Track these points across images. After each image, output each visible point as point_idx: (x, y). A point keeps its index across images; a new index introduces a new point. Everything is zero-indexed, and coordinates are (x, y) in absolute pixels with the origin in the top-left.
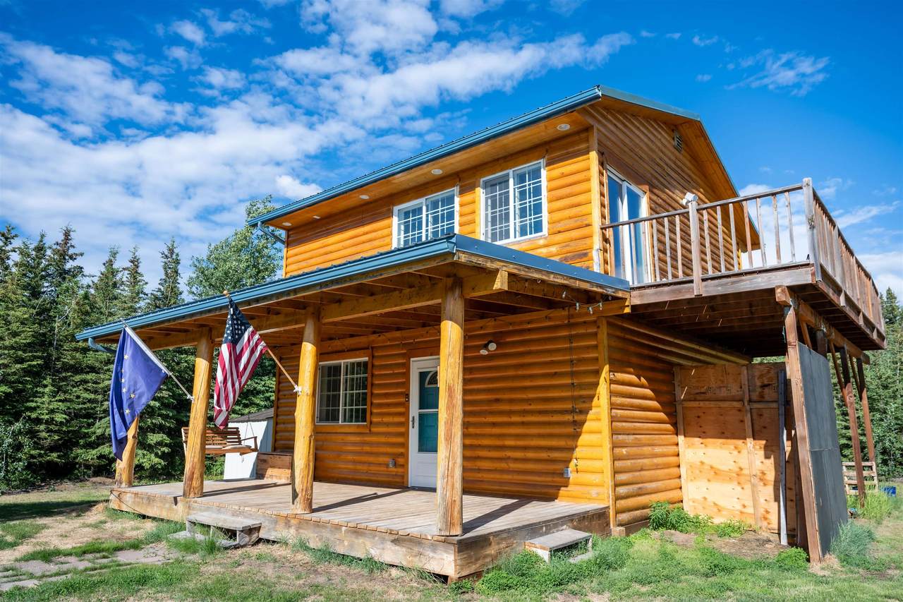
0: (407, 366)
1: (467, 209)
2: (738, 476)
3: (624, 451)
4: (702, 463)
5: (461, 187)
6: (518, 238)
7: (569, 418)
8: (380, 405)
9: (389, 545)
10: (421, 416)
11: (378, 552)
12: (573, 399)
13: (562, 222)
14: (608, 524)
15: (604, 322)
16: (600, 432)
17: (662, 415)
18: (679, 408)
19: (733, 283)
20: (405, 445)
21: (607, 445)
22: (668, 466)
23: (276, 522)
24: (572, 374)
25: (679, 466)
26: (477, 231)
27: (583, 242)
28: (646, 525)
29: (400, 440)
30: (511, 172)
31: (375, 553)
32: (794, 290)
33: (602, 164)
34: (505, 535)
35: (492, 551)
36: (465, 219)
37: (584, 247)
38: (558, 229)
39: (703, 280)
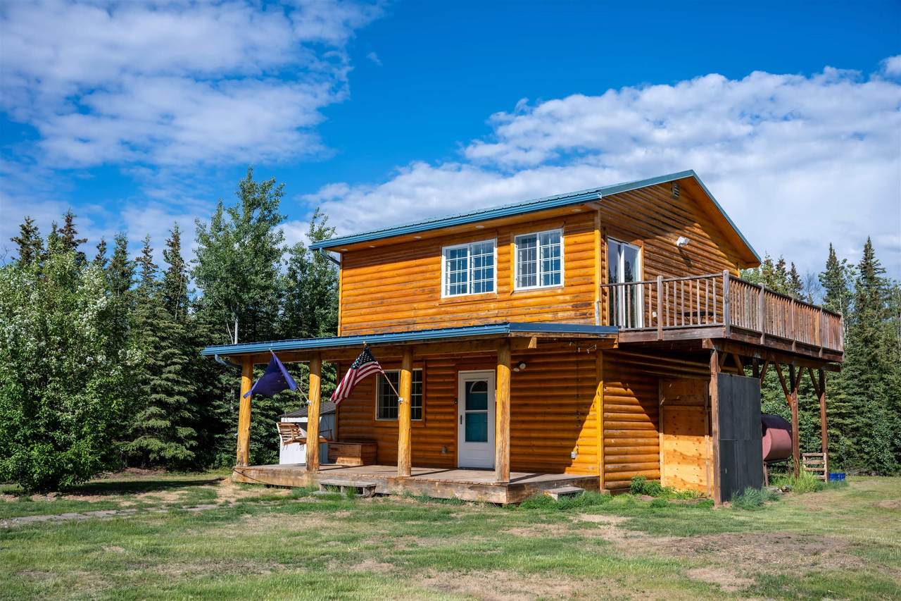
0: (455, 376)
1: (504, 258)
2: (698, 460)
3: (613, 441)
4: (675, 451)
5: (498, 239)
6: (543, 287)
7: (574, 418)
8: (434, 406)
9: (467, 491)
10: (467, 415)
11: (460, 495)
12: (578, 405)
13: (575, 278)
14: (598, 487)
15: (601, 352)
16: (595, 428)
17: (645, 416)
18: (661, 411)
19: (681, 333)
20: (455, 437)
21: (600, 437)
22: (649, 453)
23: (388, 483)
24: (578, 388)
25: (659, 453)
26: (512, 276)
27: (588, 295)
28: (628, 491)
29: (451, 433)
30: (538, 233)
31: (458, 495)
32: (716, 341)
33: (603, 237)
34: (533, 485)
35: (525, 493)
36: (502, 266)
37: (588, 299)
38: (572, 283)
39: (664, 330)
